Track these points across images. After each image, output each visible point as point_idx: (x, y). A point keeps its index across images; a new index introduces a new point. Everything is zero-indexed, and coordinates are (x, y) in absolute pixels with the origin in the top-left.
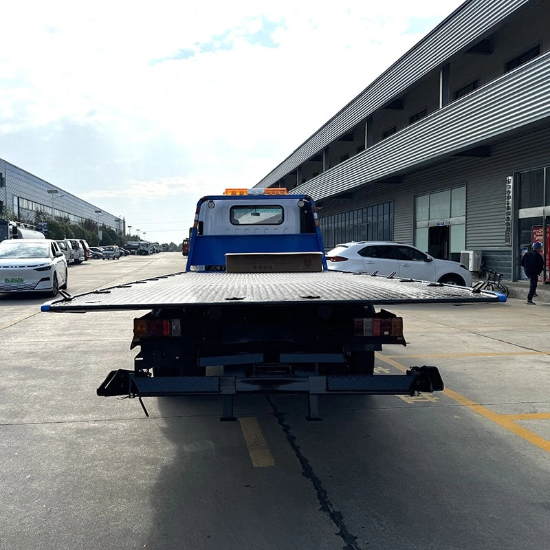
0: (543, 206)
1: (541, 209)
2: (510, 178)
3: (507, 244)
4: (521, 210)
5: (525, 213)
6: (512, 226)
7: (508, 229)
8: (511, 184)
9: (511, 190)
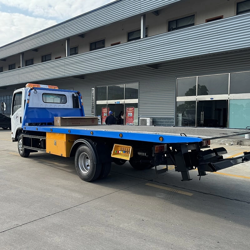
0: (106, 100)
1: (106, 101)
2: (93, 88)
3: (92, 114)
4: (97, 101)
5: (99, 102)
6: (94, 107)
7: (93, 108)
8: (94, 91)
9: (94, 93)
